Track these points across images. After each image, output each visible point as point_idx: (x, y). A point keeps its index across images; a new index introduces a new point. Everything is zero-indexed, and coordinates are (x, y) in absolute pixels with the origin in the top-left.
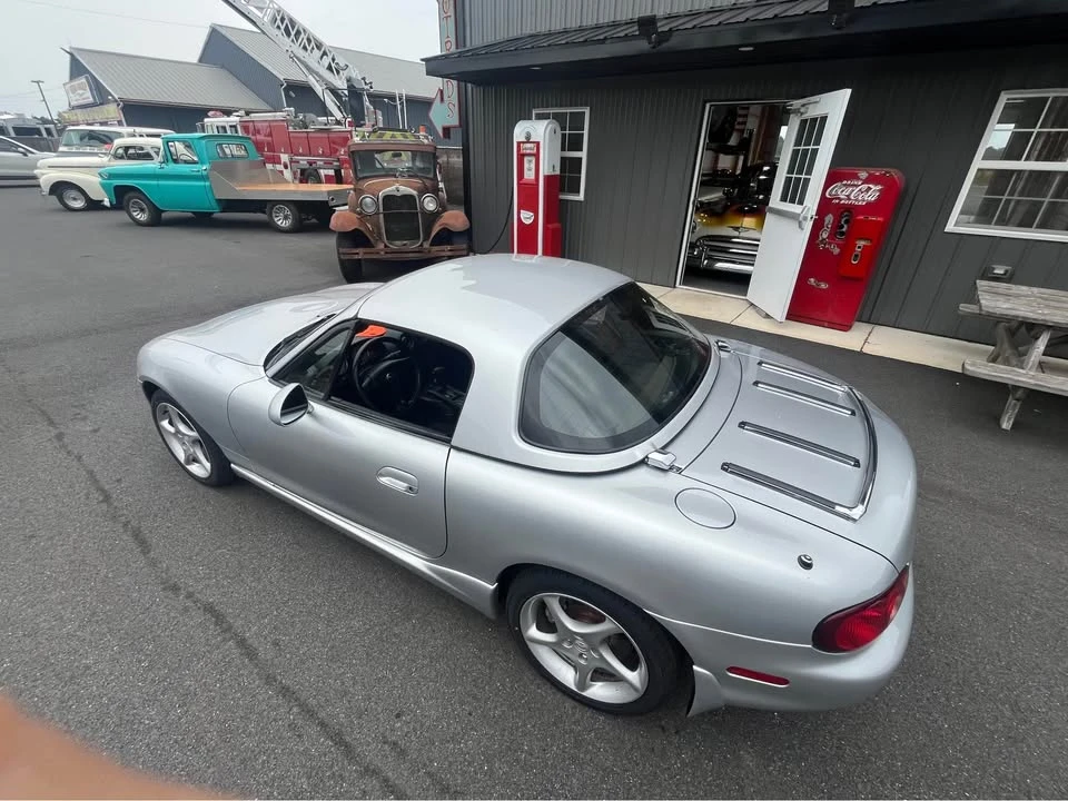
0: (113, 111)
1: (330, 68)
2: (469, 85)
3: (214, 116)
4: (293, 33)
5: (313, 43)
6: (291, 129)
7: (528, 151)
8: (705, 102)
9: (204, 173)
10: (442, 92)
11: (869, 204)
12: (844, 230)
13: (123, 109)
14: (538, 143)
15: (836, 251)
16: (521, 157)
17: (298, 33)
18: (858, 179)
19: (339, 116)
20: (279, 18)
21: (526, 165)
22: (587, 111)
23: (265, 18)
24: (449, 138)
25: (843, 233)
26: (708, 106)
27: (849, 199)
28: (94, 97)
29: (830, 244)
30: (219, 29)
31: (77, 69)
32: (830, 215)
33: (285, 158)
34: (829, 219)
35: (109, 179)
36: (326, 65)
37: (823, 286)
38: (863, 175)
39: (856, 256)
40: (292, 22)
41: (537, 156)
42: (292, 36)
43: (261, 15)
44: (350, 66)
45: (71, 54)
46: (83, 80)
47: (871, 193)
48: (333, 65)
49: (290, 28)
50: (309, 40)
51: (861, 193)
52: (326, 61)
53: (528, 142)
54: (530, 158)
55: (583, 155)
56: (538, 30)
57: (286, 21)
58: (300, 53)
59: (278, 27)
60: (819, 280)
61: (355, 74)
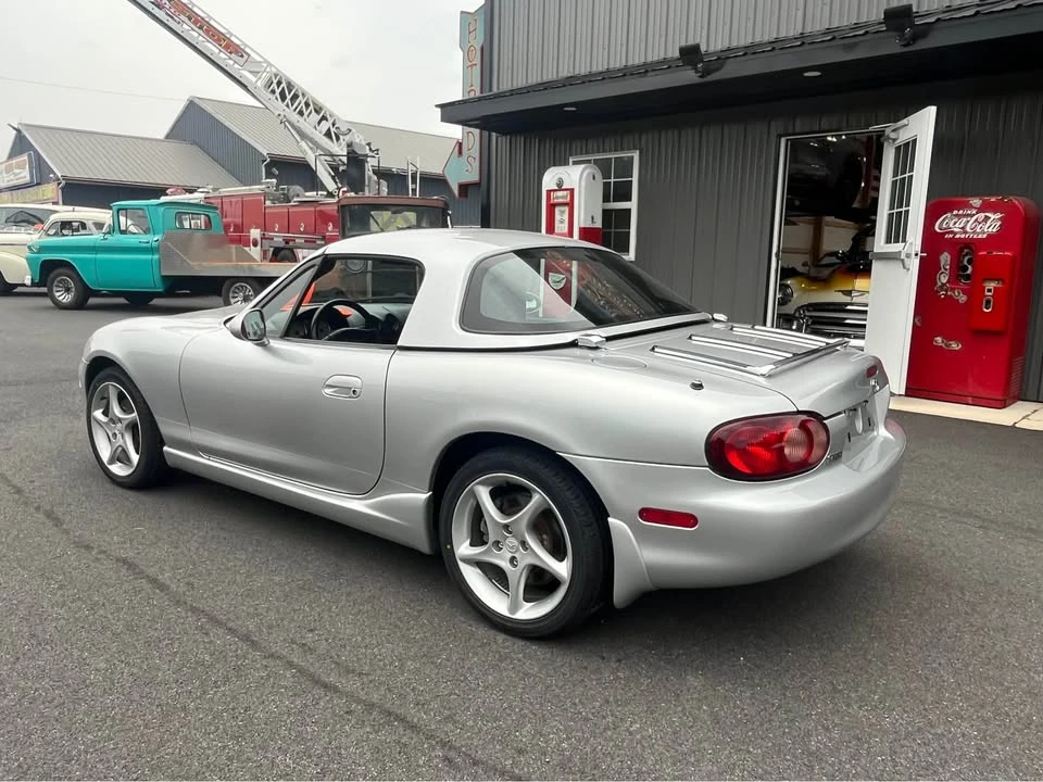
0: (51, 190)
1: (328, 134)
2: (494, 134)
3: (173, 194)
4: (289, 97)
5: (311, 107)
6: (268, 203)
7: (561, 200)
8: (780, 136)
9: (155, 244)
10: (460, 145)
11: (990, 236)
12: (969, 272)
13: (62, 189)
14: (572, 191)
15: (963, 298)
16: (552, 207)
17: (295, 97)
18: (971, 207)
19: (331, 185)
20: (275, 81)
21: (558, 217)
22: (636, 155)
23: (258, 83)
24: (466, 196)
25: (968, 277)
26: (783, 140)
27: (966, 232)
28: (32, 176)
29: (953, 290)
30: (197, 101)
31: (21, 145)
32: (946, 254)
33: (255, 233)
34: (945, 258)
35: (38, 252)
36: (324, 131)
37: (955, 346)
38: (977, 202)
39: (988, 302)
40: (290, 86)
41: (570, 205)
42: (288, 100)
43: (254, 79)
44: (354, 130)
45: (18, 131)
46: (25, 157)
47: (991, 224)
48: (333, 130)
49: (286, 91)
50: (307, 105)
51: (977, 223)
52: (325, 126)
53: (560, 189)
54: (562, 208)
55: (633, 205)
56: (577, 72)
57: (284, 85)
58: (294, 117)
59: (273, 92)
60: (948, 337)
61: (359, 139)
